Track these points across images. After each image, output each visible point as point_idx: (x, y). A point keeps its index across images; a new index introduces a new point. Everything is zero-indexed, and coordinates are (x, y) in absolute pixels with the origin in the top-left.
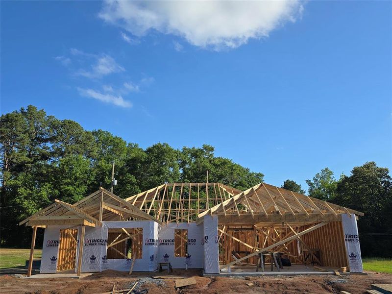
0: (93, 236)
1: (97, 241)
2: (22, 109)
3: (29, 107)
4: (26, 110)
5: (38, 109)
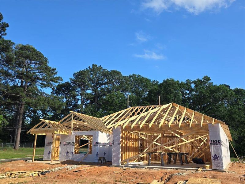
0: (67, 140)
1: (69, 143)
2: (90, 67)
3: (93, 65)
4: (91, 67)
5: (98, 66)
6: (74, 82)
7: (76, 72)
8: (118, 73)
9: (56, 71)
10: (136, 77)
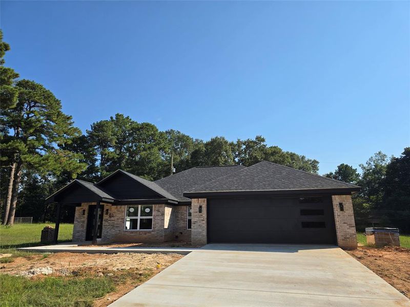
2: (112, 118)
3: (117, 115)
4: (114, 119)
5: (125, 116)
6: (91, 135)
7: (96, 123)
8: (153, 127)
9: (72, 121)
10: (174, 133)
